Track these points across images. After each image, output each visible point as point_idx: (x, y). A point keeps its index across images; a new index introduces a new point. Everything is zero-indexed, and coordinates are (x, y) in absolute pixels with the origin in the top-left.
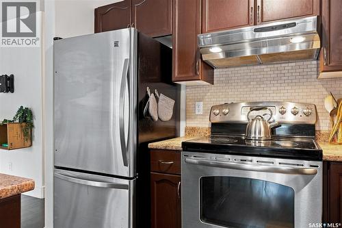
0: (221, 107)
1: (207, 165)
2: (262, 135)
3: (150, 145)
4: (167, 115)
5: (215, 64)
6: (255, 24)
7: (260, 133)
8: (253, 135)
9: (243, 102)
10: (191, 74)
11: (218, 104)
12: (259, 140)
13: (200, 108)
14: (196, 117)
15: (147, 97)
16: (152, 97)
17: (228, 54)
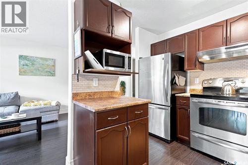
0: (208, 80)
1: (202, 102)
2: (231, 92)
3: (176, 95)
4: (183, 84)
5: (205, 62)
6: (226, 45)
7: (229, 91)
8: (225, 92)
9: (220, 78)
10: (193, 67)
11: (206, 79)
12: (229, 94)
13: (197, 81)
14: (195, 84)
15: (175, 77)
16: (176, 77)
17: (212, 58)
